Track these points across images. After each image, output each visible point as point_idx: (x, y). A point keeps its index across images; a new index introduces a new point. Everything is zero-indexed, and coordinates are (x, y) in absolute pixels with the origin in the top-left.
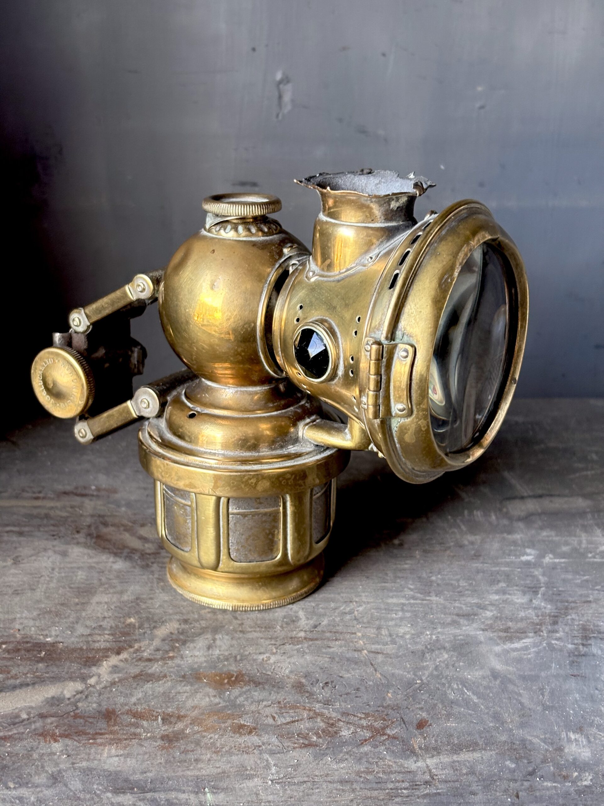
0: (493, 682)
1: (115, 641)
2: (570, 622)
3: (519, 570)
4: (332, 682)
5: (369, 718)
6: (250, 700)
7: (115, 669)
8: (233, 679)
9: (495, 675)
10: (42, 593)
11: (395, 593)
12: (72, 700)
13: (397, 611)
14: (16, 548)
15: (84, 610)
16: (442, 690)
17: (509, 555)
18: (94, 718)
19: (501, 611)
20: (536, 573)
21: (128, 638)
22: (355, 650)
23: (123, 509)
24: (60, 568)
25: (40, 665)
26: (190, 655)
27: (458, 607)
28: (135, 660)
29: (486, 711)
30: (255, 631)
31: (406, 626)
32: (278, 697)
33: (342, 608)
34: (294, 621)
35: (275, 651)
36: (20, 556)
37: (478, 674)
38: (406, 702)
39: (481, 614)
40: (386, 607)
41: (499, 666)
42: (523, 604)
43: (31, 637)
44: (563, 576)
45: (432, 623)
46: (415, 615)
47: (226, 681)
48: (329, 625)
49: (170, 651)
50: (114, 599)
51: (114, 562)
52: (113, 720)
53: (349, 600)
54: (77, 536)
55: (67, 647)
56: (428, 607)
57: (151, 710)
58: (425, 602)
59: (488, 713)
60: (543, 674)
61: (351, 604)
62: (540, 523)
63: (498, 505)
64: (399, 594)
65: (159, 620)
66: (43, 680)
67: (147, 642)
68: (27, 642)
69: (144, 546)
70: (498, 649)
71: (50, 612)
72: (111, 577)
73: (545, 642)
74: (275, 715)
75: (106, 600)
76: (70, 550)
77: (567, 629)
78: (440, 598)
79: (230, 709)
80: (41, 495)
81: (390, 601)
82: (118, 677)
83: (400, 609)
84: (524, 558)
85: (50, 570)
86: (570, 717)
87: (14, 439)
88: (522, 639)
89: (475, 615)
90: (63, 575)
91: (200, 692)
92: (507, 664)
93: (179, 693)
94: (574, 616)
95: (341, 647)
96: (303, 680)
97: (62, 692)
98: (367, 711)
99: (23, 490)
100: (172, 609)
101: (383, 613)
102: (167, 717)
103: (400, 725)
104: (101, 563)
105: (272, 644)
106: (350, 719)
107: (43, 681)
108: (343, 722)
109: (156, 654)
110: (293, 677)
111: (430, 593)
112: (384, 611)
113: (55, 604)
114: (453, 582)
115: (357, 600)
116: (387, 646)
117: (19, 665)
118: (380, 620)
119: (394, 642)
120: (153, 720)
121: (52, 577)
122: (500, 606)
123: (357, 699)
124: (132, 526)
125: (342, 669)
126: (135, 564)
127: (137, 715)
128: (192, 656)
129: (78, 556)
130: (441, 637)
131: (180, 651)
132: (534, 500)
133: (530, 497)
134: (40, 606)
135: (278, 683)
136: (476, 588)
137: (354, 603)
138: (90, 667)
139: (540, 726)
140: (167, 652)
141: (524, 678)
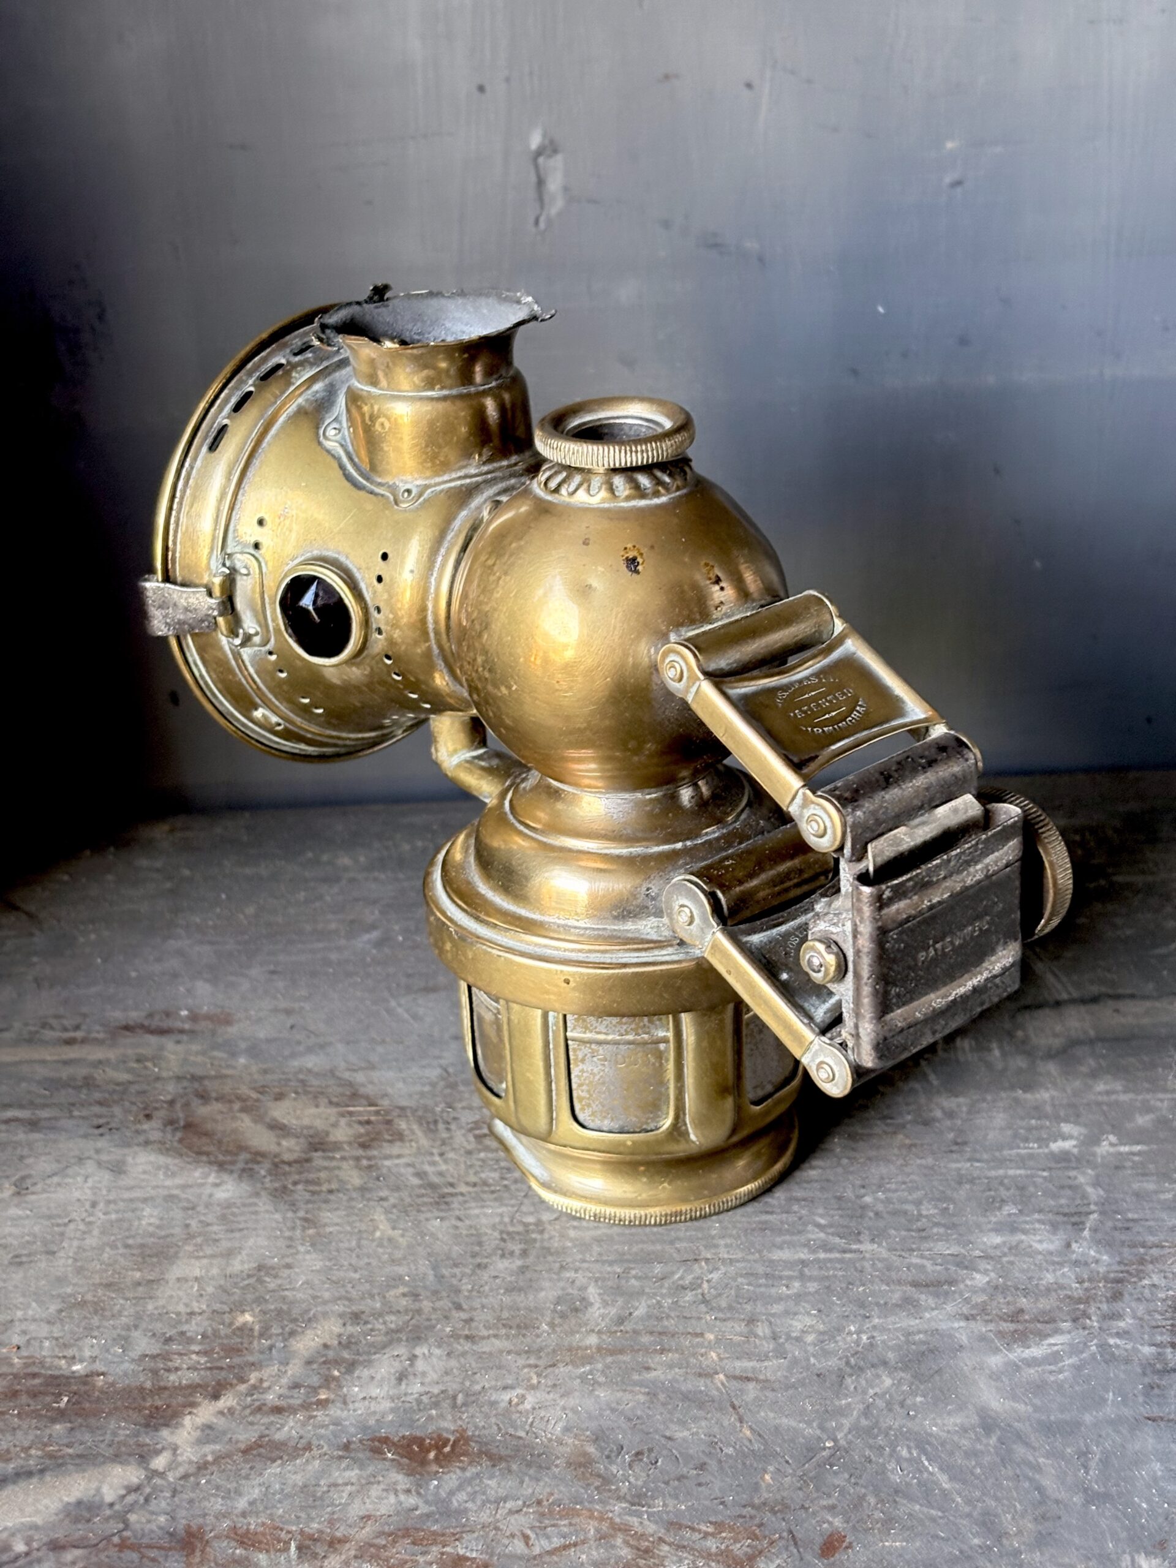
0: (985, 1441)
1: (210, 1369)
2: (1147, 1291)
3: (1045, 1174)
4: (650, 1450)
5: (724, 1535)
6: (480, 1499)
7: (208, 1432)
8: (447, 1449)
9: (988, 1423)
10: (70, 1261)
11: (788, 1238)
12: (117, 1507)
13: (790, 1278)
14: (22, 1158)
15: (151, 1298)
16: (877, 1463)
17: (1026, 1140)
18: (160, 1548)
19: (1004, 1272)
20: (1081, 1179)
21: (237, 1360)
22: (700, 1375)
23: (242, 1060)
24: (109, 1202)
25: (58, 1427)
26: (361, 1396)
27: (916, 1266)
28: (248, 1411)
29: (967, 1509)
30: (496, 1336)
31: (809, 1314)
32: (538, 1490)
33: (677, 1276)
34: (576, 1310)
35: (535, 1381)
36: (29, 1176)
37: (954, 1421)
38: (800, 1493)
39: (963, 1281)
40: (769, 1270)
41: (995, 1401)
42: (1051, 1253)
43: (42, 1364)
44: (1136, 1186)
45: (862, 1305)
46: (828, 1288)
47: (432, 1455)
48: (649, 1316)
49: (320, 1387)
50: (215, 1271)
51: (216, 1185)
52: (198, 1553)
53: (692, 1257)
54: (146, 1126)
55: (113, 1384)
56: (856, 1269)
57: (276, 1528)
58: (848, 1256)
59: (969, 1515)
60: (1088, 1418)
61: (696, 1266)
62: (1092, 1062)
63: (1008, 1025)
64: (795, 1238)
65: (301, 1315)
66: (60, 1461)
67: (276, 1367)
68: (34, 1375)
69: (279, 1144)
70: (995, 1361)
71: (83, 1304)
72: (210, 1218)
73: (1095, 1341)
74: (529, 1532)
75: (197, 1273)
76: (130, 1160)
77: (1141, 1309)
78: (880, 1245)
79: (436, 1521)
80: (79, 1034)
81: (777, 1255)
82: (213, 1453)
83: (796, 1274)
84: (1057, 1146)
85: (88, 1205)
86: (1141, 1517)
87: (32, 908)
88: (1049, 1335)
89: (951, 1283)
90: (113, 1216)
91: (379, 1482)
92: (1014, 1398)
93: (336, 1485)
94: (1156, 1279)
95: (671, 1366)
96: (591, 1449)
97: (98, 1490)
98: (720, 1518)
99: (44, 1025)
100: (328, 1290)
101: (760, 1286)
102: (308, 1542)
103: (787, 1549)
104: (190, 1186)
105: (530, 1366)
106: (682, 1538)
107: (61, 1465)
108: (670, 1544)
109: (292, 1397)
110: (570, 1441)
111: (859, 1233)
112: (762, 1281)
113: (94, 1285)
114: (909, 1207)
115: (709, 1256)
116: (766, 1364)
117: (14, 1429)
118: (755, 1301)
119: (781, 1353)
120: (279, 1550)
121: (90, 1223)
122: (1005, 1259)
123: (700, 1489)
124: (257, 1100)
125: (672, 1421)
126: (259, 1185)
127: (246, 1539)
128: (364, 1398)
129: (145, 1172)
130: (880, 1338)
131: (340, 1387)
132: (1083, 1009)
133: (1073, 1001)
134: (62, 1291)
135: (539, 1455)
136: (955, 1219)
137: (703, 1263)
138: (156, 1429)
139: (1077, 1540)
140: (315, 1390)
141: (1048, 1429)
